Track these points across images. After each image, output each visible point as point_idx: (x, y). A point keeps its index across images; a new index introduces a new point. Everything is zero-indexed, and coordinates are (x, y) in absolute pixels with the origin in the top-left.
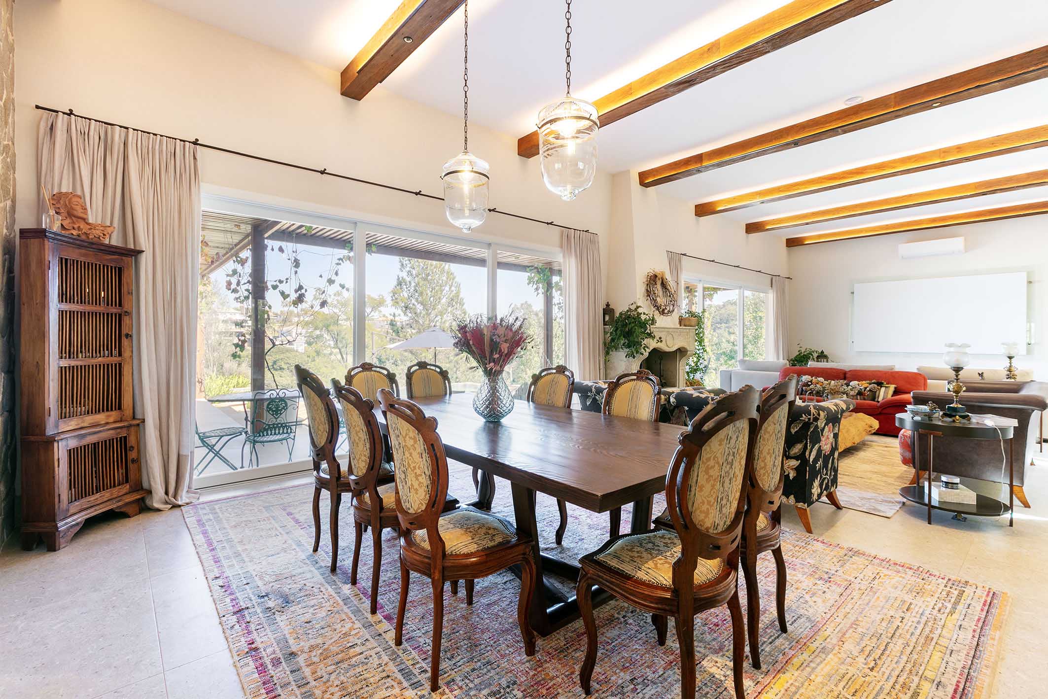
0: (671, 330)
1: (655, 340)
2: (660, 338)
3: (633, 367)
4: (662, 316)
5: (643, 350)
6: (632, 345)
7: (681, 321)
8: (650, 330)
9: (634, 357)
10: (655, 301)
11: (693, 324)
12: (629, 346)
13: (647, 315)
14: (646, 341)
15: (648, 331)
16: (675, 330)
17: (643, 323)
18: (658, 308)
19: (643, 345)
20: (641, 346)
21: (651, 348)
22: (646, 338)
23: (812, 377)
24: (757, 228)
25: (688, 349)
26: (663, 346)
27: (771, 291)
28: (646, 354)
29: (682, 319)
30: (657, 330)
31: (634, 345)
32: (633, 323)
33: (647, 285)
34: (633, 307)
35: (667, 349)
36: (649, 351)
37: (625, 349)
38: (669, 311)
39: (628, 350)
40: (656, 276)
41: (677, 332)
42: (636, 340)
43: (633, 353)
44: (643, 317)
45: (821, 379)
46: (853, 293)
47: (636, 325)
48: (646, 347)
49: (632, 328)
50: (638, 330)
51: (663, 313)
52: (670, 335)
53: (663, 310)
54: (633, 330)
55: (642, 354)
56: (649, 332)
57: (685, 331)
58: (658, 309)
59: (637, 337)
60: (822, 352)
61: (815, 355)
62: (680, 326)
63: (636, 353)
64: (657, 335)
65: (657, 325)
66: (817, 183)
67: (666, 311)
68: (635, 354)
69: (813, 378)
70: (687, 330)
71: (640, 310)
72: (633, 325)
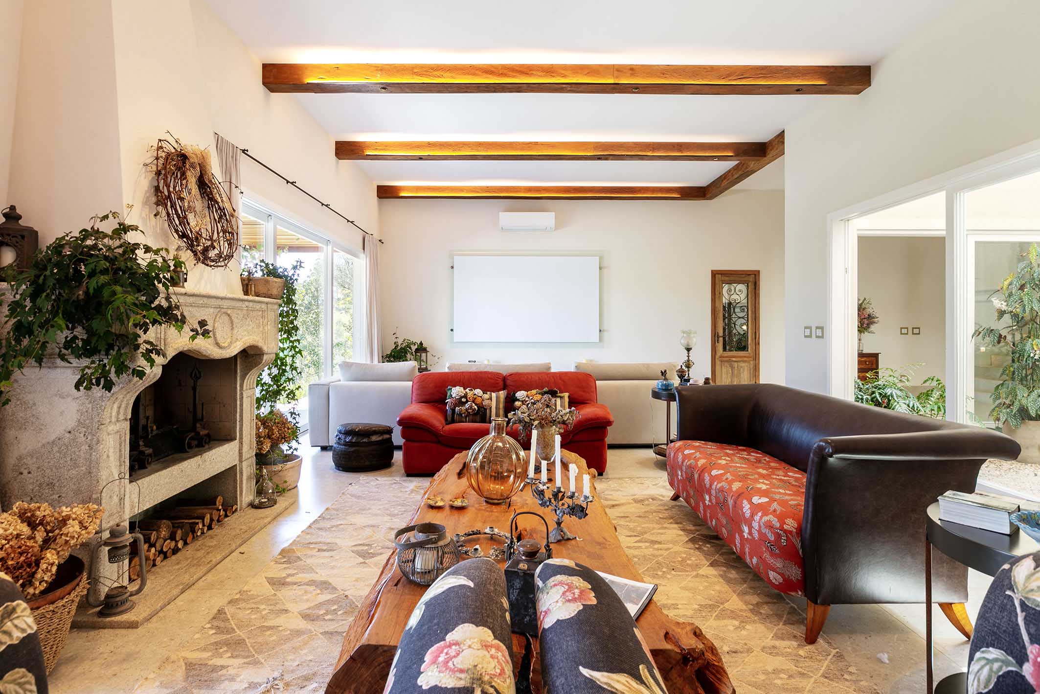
0: (226, 304)
1: (186, 328)
2: (202, 323)
3: (106, 414)
4: (201, 266)
5: (142, 362)
6: (102, 346)
7: (247, 284)
8: (168, 298)
9: (108, 386)
10: (184, 220)
11: (275, 292)
12: (88, 351)
13: (157, 252)
14: (152, 334)
15: (161, 301)
16: (233, 304)
17: (146, 275)
18: (191, 241)
19: (143, 348)
20: (137, 347)
21: (171, 353)
22: (154, 322)
23: (465, 389)
24: (352, 151)
25: (265, 348)
26: (205, 347)
27: (362, 255)
28: (154, 373)
29: (249, 280)
30: (191, 300)
31: (110, 347)
32: (105, 272)
33: (158, 173)
34: (107, 227)
35: (216, 353)
36: (160, 360)
37: (75, 362)
38: (220, 256)
39: (85, 362)
40: (183, 157)
41: (241, 309)
42: (116, 328)
43: (105, 374)
44: (143, 259)
45: (478, 392)
46: (452, 267)
47: (116, 281)
48: (154, 350)
49: (99, 289)
50: (124, 297)
51: (203, 257)
52: (226, 318)
53: (206, 250)
54: (106, 293)
55: (141, 374)
56: (165, 304)
57: (258, 306)
58: (191, 247)
59: (121, 318)
60: (421, 344)
61: (414, 348)
62: (246, 293)
63: (119, 373)
64: (193, 316)
65: (190, 286)
66: (468, 74)
67: (212, 254)
68: (113, 376)
69: (467, 390)
70: (264, 306)
71: (131, 237)
72: (103, 279)
